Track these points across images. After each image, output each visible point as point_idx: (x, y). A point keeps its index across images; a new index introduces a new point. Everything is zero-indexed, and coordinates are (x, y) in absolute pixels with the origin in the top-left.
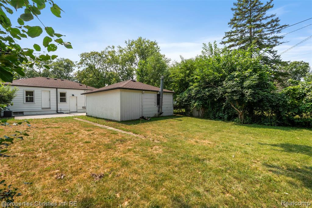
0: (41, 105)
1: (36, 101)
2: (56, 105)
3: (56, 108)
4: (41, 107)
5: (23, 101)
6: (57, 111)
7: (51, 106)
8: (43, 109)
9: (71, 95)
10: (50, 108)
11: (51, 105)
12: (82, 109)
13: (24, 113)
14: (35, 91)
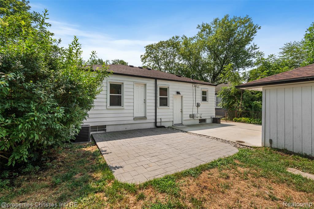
0: (132, 111)
1: (125, 104)
2: (154, 111)
3: (154, 118)
4: (132, 115)
5: (105, 104)
6: (156, 122)
7: (147, 114)
8: (135, 119)
9: (175, 93)
10: (145, 118)
11: (147, 111)
12: (189, 118)
13: (107, 128)
14: (125, 83)
